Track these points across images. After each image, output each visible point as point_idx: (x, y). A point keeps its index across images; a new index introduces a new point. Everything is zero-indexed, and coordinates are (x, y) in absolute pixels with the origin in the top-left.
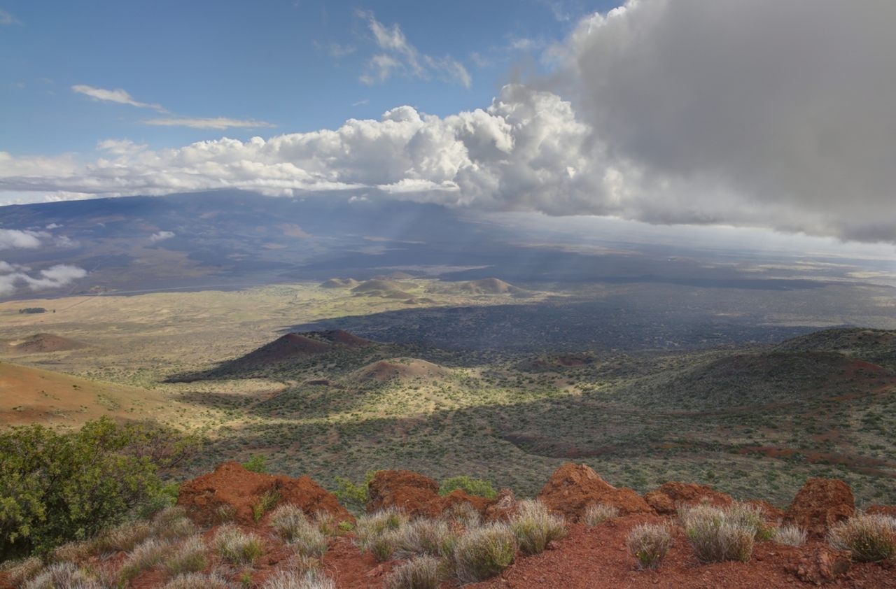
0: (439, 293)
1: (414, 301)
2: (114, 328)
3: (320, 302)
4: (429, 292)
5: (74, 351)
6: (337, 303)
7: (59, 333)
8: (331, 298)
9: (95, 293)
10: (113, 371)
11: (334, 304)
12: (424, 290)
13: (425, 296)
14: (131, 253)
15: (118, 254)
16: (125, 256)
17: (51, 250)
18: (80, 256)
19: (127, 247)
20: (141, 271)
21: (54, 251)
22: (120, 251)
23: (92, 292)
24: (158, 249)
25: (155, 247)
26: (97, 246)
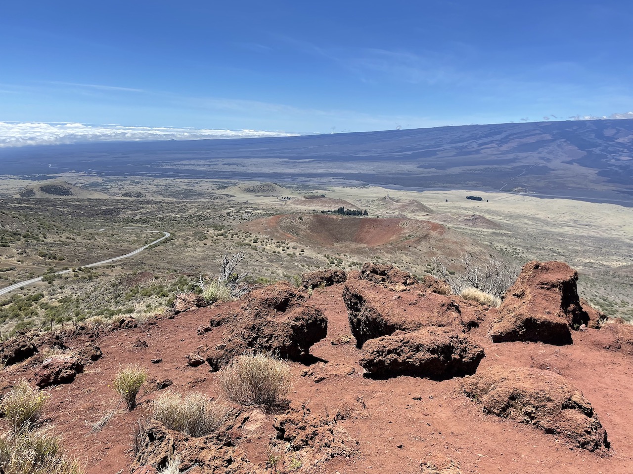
2: (526, 221)
5: (494, 230)
7: (488, 217)
9: (517, 193)
10: (518, 251)
14: (551, 165)
15: (540, 165)
16: (546, 167)
17: (493, 158)
18: (512, 164)
19: (548, 160)
20: (555, 180)
21: (496, 158)
22: (542, 163)
23: (515, 191)
24: (573, 164)
25: (570, 163)
26: (526, 157)
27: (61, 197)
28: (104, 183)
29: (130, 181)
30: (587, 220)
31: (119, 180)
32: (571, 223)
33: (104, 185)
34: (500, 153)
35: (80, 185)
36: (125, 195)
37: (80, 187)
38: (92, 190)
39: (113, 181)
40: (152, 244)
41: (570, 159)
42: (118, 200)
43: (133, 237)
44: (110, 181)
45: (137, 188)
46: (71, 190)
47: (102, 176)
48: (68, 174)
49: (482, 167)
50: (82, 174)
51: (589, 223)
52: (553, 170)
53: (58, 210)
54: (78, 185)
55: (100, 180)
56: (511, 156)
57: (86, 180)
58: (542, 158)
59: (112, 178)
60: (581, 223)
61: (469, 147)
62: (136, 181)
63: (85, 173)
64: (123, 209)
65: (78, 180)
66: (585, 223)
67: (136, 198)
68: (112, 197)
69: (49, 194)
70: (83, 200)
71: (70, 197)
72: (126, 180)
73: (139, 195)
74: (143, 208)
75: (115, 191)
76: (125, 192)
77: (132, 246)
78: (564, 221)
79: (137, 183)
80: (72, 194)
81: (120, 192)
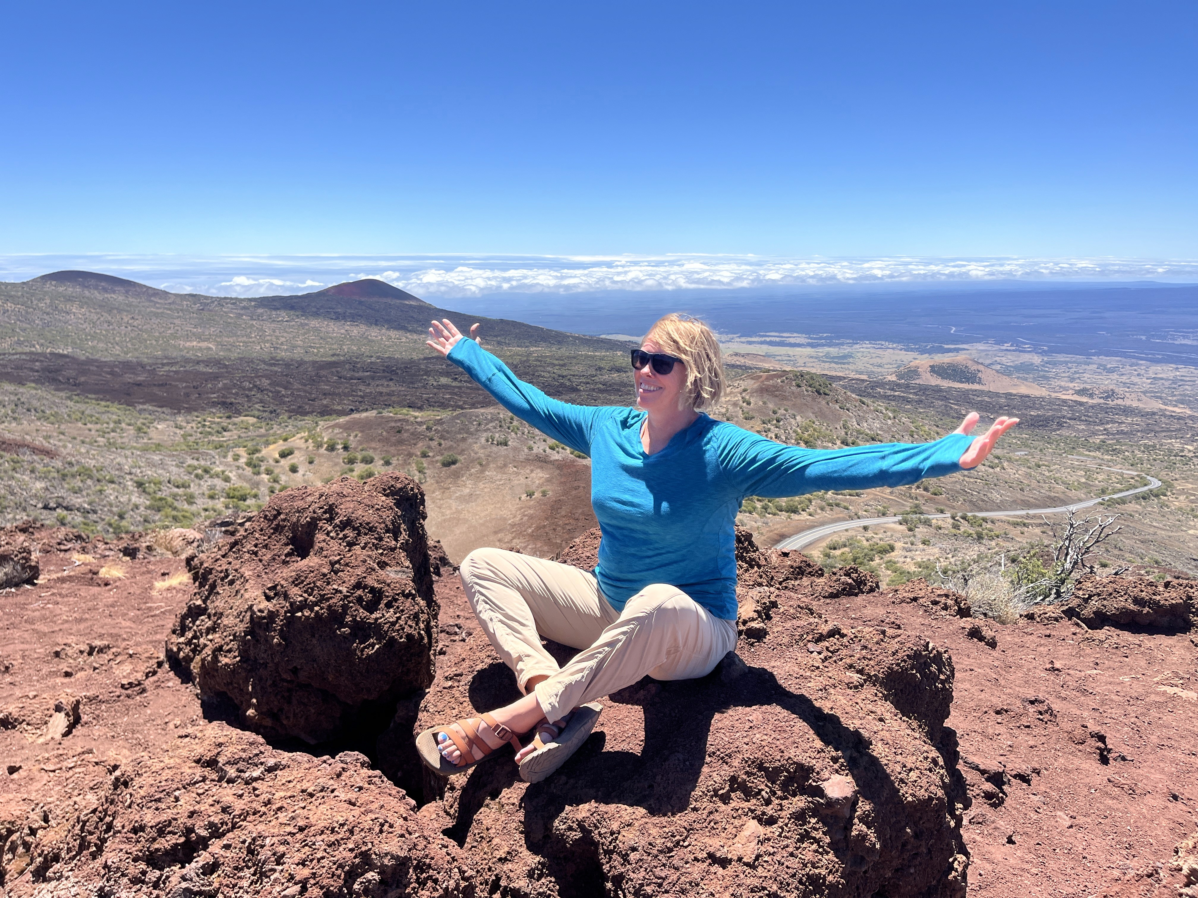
27: (961, 386)
28: (1043, 366)
29: (1096, 366)
31: (1074, 362)
33: (1042, 370)
35: (998, 367)
36: (1081, 392)
37: (997, 371)
38: (1018, 378)
39: (1061, 363)
40: (1115, 496)
42: (1064, 401)
43: (1080, 476)
44: (1055, 364)
45: (1108, 382)
46: (980, 375)
47: (1044, 353)
48: (981, 346)
50: (1006, 346)
53: (951, 408)
54: (994, 367)
55: (1036, 359)
57: (1010, 359)
59: (1061, 357)
62: (1109, 366)
63: (1012, 346)
64: (1070, 419)
65: (997, 359)
67: (1102, 401)
68: (1054, 395)
69: (943, 378)
70: (997, 395)
71: (976, 387)
72: (1088, 364)
73: (1110, 395)
74: (1113, 422)
75: (1063, 384)
76: (1082, 386)
77: (1073, 494)
79: (1111, 371)
80: (979, 383)
81: (1071, 385)
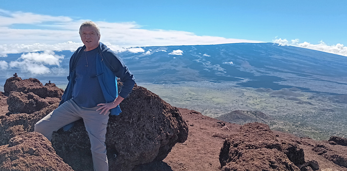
0: (315, 100)
1: (301, 102)
3: (254, 98)
4: (310, 99)
6: (262, 99)
8: (259, 97)
11: (260, 99)
12: (307, 98)
13: (307, 101)
14: (177, 69)
15: (172, 69)
16: (175, 70)
17: (148, 65)
18: (158, 69)
19: (176, 66)
20: (180, 76)
21: (149, 66)
22: (173, 68)
23: (161, 83)
24: (187, 68)
25: (186, 67)
26: (164, 65)
30: (196, 96)
32: (189, 99)
34: (151, 62)
41: (186, 65)
49: (142, 71)
51: (197, 98)
52: (178, 71)
56: (157, 64)
58: (172, 65)
60: (194, 98)
61: (134, 60)
66: (195, 98)
78: (186, 98)
